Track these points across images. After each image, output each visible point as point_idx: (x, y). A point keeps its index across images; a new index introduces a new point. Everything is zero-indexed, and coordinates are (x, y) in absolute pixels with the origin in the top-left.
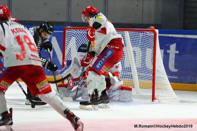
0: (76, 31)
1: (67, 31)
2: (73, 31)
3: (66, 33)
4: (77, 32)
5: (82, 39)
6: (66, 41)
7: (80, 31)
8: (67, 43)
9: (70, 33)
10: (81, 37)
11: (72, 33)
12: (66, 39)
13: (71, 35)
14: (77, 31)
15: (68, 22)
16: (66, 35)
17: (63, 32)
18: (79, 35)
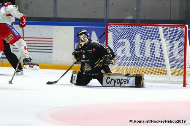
1: (109, 27)
3: (109, 28)
5: (122, 34)
6: (109, 35)
7: (120, 26)
8: (109, 37)
9: (112, 28)
10: (121, 32)
11: (113, 28)
12: (108, 33)
13: (112, 30)
14: (118, 27)
16: (109, 30)
17: (105, 27)
18: (119, 30)
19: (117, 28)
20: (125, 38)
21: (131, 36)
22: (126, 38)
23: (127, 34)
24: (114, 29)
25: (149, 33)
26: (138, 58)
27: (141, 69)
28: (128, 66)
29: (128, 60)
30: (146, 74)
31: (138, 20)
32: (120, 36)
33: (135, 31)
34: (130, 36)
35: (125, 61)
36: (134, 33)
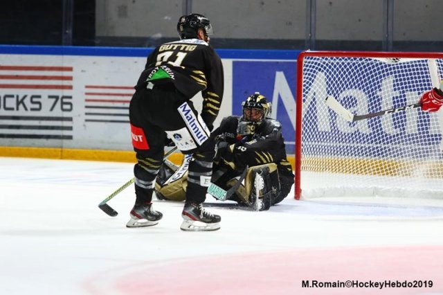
0: (324, 60)
1: (304, 60)
2: (318, 59)
3: (304, 63)
4: (327, 62)
5: (337, 76)
6: (303, 80)
7: (332, 59)
8: (305, 85)
9: (312, 63)
10: (335, 73)
11: (316, 63)
12: (304, 76)
13: (314, 67)
14: (326, 59)
15: (310, 41)
16: (304, 68)
17: (296, 61)
18: (330, 67)
19: (324, 63)
20: (347, 86)
21: (362, 83)
22: (349, 86)
23: (351, 77)
24: (316, 66)
25: (405, 73)
26: (386, 135)
27: (385, 164)
28: (357, 157)
29: (357, 143)
30: (395, 175)
31: (387, 42)
32: (332, 82)
33: (370, 69)
34: (357, 81)
35: (348, 145)
36: (367, 74)
